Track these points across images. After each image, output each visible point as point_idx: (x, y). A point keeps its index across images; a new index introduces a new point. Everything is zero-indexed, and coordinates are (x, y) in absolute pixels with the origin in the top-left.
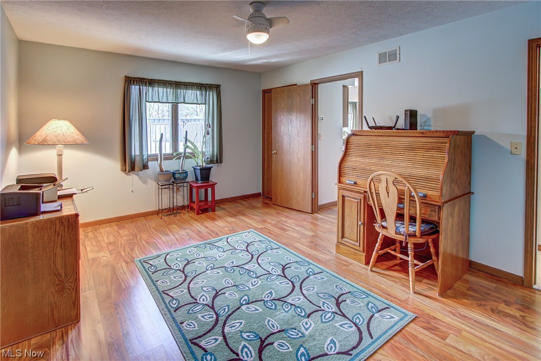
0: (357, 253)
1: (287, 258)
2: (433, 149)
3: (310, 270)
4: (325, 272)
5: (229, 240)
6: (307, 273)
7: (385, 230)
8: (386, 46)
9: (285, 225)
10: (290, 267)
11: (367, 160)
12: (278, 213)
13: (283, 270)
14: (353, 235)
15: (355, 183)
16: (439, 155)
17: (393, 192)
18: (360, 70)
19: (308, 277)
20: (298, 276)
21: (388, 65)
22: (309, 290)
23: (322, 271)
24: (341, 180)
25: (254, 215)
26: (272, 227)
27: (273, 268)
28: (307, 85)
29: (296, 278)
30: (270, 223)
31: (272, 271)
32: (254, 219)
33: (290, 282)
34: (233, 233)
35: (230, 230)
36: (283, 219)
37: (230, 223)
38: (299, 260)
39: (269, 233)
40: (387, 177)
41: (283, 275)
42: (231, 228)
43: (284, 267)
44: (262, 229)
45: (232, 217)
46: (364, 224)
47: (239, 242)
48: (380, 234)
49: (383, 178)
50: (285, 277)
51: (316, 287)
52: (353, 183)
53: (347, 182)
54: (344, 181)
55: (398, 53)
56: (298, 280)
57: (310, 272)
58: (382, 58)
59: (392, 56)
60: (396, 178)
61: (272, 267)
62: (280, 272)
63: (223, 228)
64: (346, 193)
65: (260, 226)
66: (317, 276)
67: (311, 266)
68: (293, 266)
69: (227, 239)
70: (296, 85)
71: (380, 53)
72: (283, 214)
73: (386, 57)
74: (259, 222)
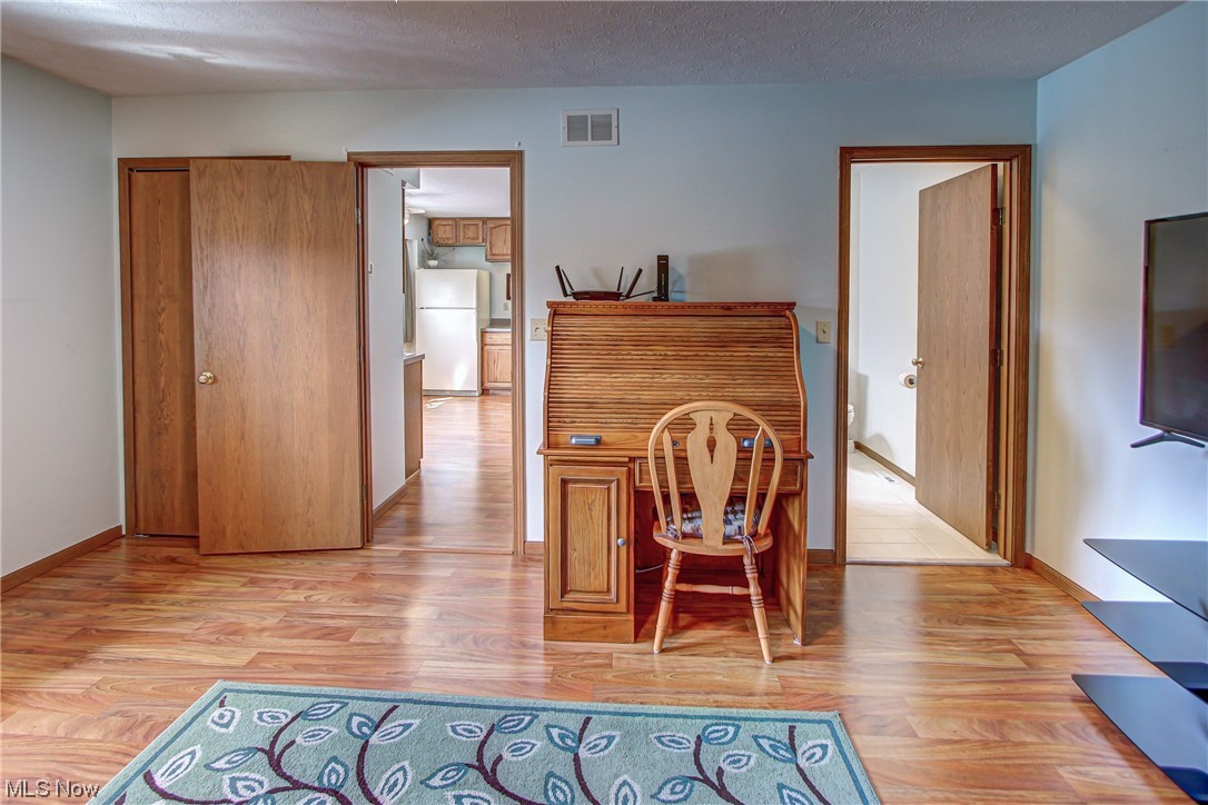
0: (610, 621)
1: (260, 718)
2: (765, 341)
3: (356, 720)
4: (402, 705)
5: (161, 782)
6: (355, 736)
7: (699, 540)
8: (590, 103)
9: (321, 617)
10: (293, 742)
11: (619, 379)
12: (253, 582)
13: (276, 764)
14: (595, 578)
15: (599, 441)
16: (779, 354)
17: (726, 448)
18: (516, 148)
19: (364, 748)
20: (334, 759)
21: (589, 148)
22: (395, 784)
23: (391, 705)
24: (552, 439)
25: (168, 621)
26: (285, 642)
27: (234, 780)
28: (337, 165)
29: (333, 769)
30: (263, 630)
31: (235, 791)
32: (185, 638)
33: (324, 796)
34: (147, 738)
35: (121, 733)
36: (293, 597)
37: (87, 698)
38: (305, 703)
39: (296, 667)
40: (713, 414)
41: (285, 783)
42: (116, 721)
43: (269, 753)
44: (251, 664)
45: (66, 666)
46: (627, 542)
47: (221, 764)
48: (674, 555)
49: (701, 420)
50: (297, 785)
51: (406, 764)
52: (593, 441)
53: (574, 441)
54: (561, 440)
55: (614, 124)
56: (341, 770)
57: (360, 725)
58: (576, 128)
59: (602, 129)
60: (735, 415)
61: (226, 778)
62: (269, 780)
63: (67, 739)
64: (571, 472)
65: (242, 658)
66: (385, 727)
67: (354, 706)
68: (299, 734)
69: (149, 778)
70: (288, 158)
71: (571, 114)
72: (275, 581)
73: (587, 128)
74: (219, 643)
